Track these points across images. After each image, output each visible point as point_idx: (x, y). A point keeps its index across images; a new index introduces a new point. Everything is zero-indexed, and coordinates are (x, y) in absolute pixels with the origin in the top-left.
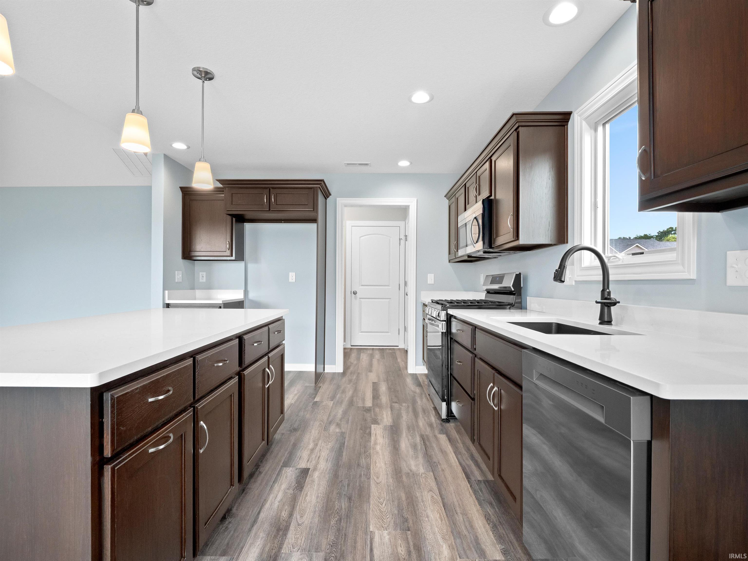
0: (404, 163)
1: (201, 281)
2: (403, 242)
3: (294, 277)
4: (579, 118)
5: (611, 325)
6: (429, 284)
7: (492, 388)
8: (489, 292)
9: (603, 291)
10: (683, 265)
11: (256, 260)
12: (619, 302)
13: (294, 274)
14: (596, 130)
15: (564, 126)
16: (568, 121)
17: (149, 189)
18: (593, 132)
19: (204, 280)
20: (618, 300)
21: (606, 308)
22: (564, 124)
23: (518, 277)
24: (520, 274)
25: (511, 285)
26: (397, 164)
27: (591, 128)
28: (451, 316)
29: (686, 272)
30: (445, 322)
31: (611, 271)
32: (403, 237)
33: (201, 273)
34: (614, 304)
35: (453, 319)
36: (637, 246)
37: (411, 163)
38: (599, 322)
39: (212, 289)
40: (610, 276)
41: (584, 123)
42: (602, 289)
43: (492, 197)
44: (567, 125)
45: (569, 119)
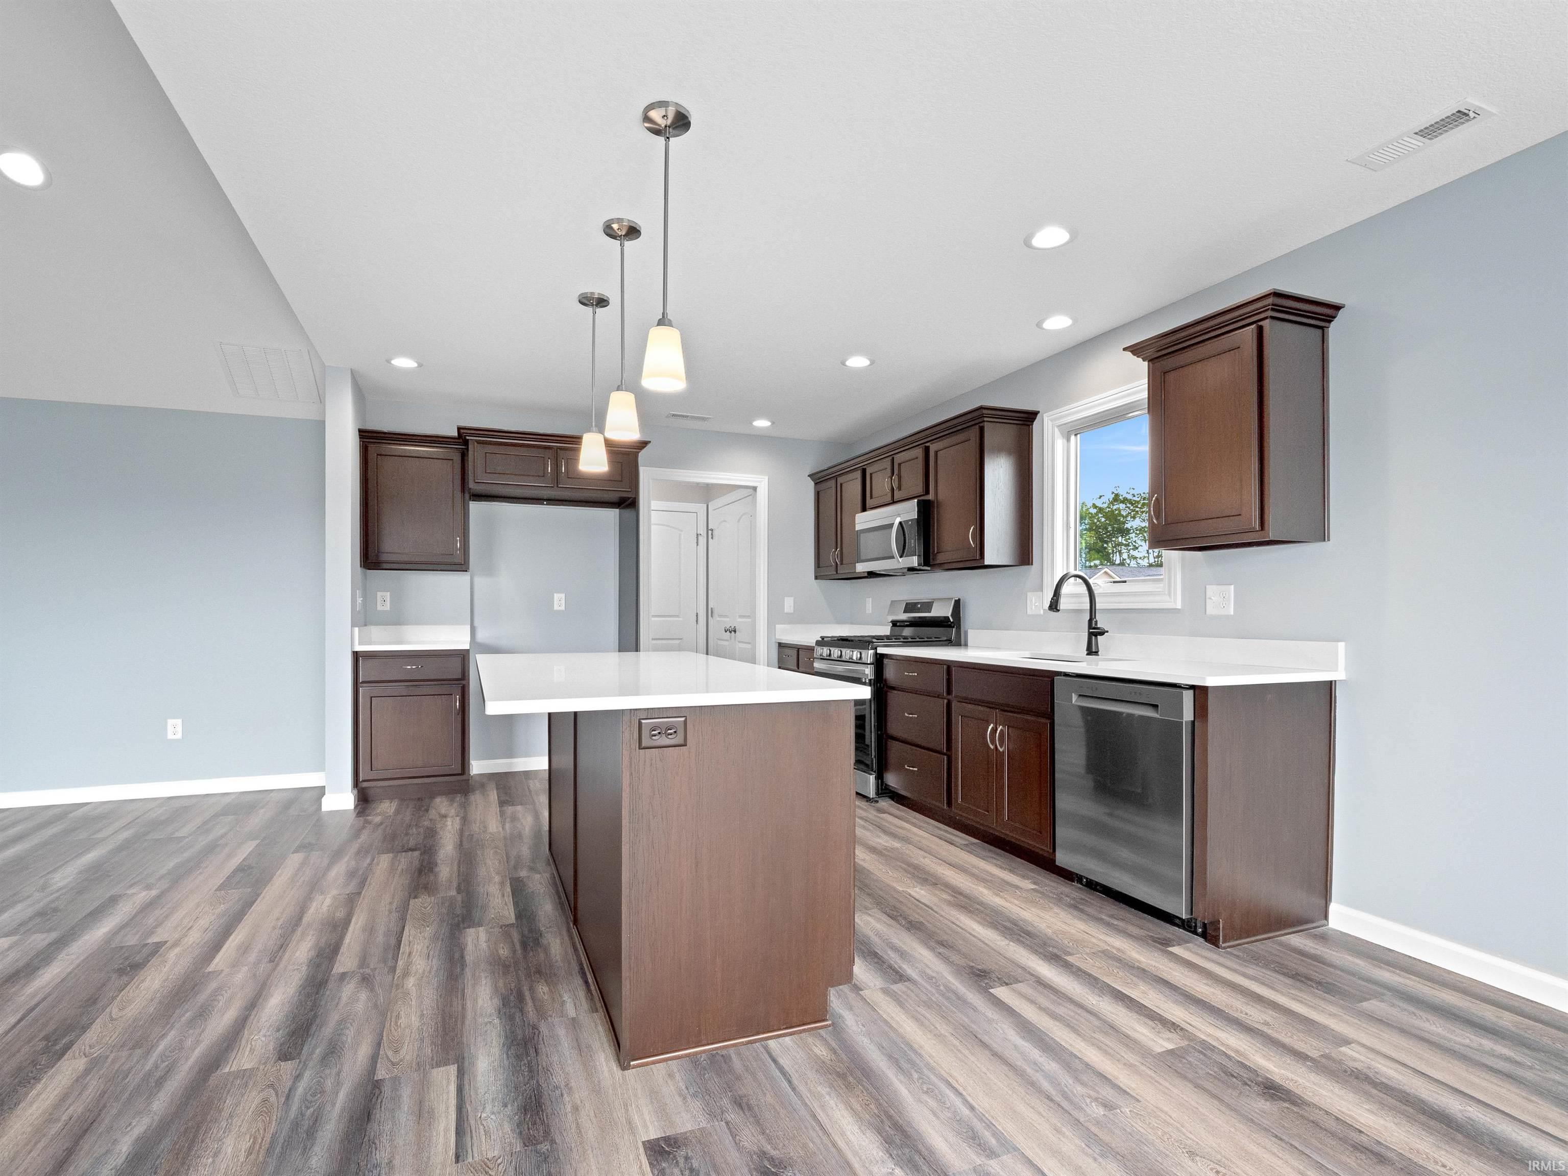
0: (762, 423)
1: (380, 608)
2: (702, 540)
3: (563, 602)
4: (1050, 423)
5: (1098, 655)
6: (787, 613)
7: (994, 730)
8: (895, 624)
9: (1090, 621)
10: (1169, 595)
11: (490, 570)
12: (1107, 632)
13: (563, 596)
14: (1068, 440)
15: (1029, 425)
16: (1033, 421)
17: (321, 426)
18: (1065, 441)
19: (387, 607)
20: (1106, 630)
21: (1093, 637)
22: (1029, 423)
23: (957, 603)
24: (959, 600)
25: (949, 615)
26: (751, 424)
27: (1063, 437)
28: (883, 656)
29: (1171, 602)
30: (873, 666)
31: (1098, 600)
32: (702, 531)
33: (379, 594)
34: (1102, 633)
35: (886, 661)
36: (1106, 573)
37: (773, 423)
38: (1086, 652)
39: (404, 624)
40: (1097, 605)
41: (1056, 430)
42: (1089, 618)
43: (931, 497)
44: (1032, 425)
45: (1035, 419)
